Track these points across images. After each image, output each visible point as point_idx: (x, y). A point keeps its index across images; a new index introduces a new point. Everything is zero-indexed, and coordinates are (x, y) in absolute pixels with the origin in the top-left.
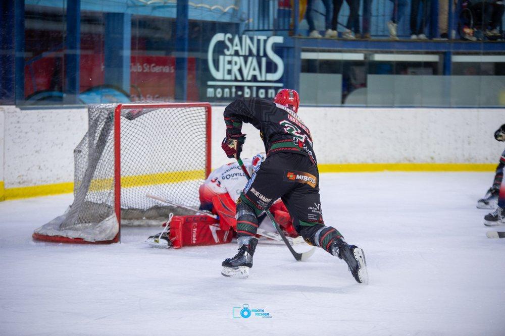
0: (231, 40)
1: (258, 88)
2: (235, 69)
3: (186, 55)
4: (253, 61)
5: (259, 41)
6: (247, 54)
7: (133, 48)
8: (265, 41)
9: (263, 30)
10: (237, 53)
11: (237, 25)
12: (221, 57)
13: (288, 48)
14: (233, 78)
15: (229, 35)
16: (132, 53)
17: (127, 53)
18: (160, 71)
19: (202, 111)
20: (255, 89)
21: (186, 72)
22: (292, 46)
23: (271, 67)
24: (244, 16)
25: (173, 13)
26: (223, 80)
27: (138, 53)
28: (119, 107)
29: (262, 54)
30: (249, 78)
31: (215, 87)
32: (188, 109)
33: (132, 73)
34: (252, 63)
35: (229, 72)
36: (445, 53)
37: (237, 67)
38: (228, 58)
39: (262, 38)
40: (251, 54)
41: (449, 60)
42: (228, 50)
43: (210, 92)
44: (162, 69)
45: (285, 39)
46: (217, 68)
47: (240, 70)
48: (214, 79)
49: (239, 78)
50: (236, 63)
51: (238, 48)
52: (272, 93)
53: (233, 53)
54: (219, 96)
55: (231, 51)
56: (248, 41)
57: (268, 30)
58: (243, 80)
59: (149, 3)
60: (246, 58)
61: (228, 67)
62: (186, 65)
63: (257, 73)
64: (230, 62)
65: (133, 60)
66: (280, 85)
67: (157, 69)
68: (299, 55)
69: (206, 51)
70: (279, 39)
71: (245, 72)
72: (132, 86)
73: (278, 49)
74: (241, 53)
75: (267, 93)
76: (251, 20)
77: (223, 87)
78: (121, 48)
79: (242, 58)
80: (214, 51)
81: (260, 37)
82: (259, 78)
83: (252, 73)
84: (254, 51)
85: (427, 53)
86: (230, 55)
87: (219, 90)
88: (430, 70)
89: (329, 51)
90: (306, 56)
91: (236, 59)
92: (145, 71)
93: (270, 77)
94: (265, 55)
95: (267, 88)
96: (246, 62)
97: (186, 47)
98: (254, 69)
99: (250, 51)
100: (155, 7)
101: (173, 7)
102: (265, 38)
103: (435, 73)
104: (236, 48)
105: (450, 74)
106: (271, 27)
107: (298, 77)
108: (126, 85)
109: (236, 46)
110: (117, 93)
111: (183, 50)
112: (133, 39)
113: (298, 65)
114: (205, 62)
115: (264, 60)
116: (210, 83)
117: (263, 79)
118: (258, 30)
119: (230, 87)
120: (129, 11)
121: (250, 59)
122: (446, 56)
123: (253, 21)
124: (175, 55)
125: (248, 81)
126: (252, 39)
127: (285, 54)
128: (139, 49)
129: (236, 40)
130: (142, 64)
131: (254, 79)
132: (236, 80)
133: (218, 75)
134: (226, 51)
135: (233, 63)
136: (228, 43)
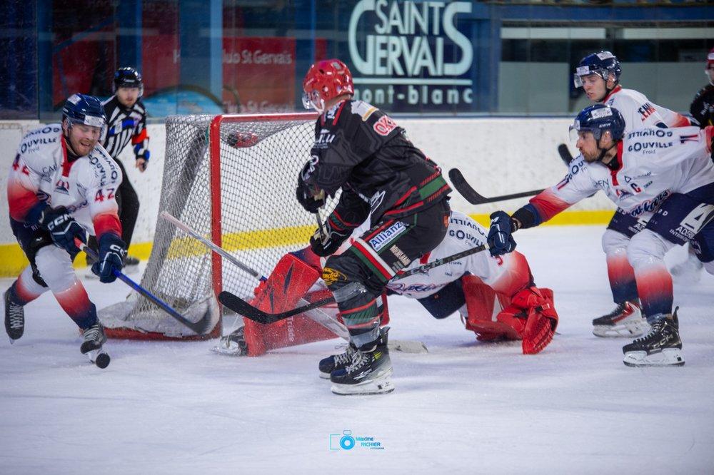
0: (386, 10)
1: (432, 88)
2: (393, 57)
3: (313, 35)
4: (422, 44)
5: (431, 10)
6: (413, 32)
7: (226, 24)
8: (442, 11)
10: (395, 31)
12: (370, 38)
13: (480, 22)
14: (390, 72)
15: (383, 2)
16: (224, 33)
17: (216, 33)
18: (270, 61)
20: (425, 90)
22: (488, 18)
23: (452, 53)
26: (374, 76)
27: (233, 33)
28: (217, 119)
29: (436, 31)
30: (416, 72)
31: (362, 87)
33: (225, 66)
34: (420, 46)
35: (384, 62)
37: (397, 54)
38: (381, 39)
39: (437, 5)
40: (418, 31)
42: (381, 26)
44: (272, 59)
45: (473, 7)
46: (364, 57)
47: (401, 59)
48: (358, 75)
49: (400, 72)
50: (394, 48)
51: (398, 22)
52: (453, 96)
53: (389, 31)
55: (387, 28)
56: (414, 11)
58: (406, 76)
60: (410, 39)
61: (381, 54)
62: (314, 52)
63: (428, 63)
64: (384, 46)
65: (226, 44)
66: (467, 82)
67: (264, 59)
68: (498, 32)
69: (346, 29)
70: (465, 7)
71: (409, 61)
72: (226, 87)
73: (463, 24)
74: (402, 31)
75: (445, 96)
77: (373, 88)
78: (207, 25)
79: (404, 39)
80: (358, 29)
81: (433, 4)
82: (432, 72)
83: (421, 63)
84: (424, 27)
86: (385, 34)
87: (367, 92)
89: (547, 25)
90: (509, 33)
91: (394, 40)
92: (245, 62)
93: (451, 69)
94: (442, 33)
95: (445, 89)
96: (410, 46)
97: (313, 22)
98: (424, 57)
99: (417, 26)
102: (441, 4)
104: (393, 23)
107: (497, 69)
108: (216, 87)
109: (395, 19)
110: (202, 98)
111: (308, 27)
112: (226, 10)
113: (496, 49)
114: (344, 46)
115: (440, 42)
117: (439, 73)
119: (385, 87)
121: (417, 40)
124: (294, 35)
125: (414, 77)
126: (419, 7)
127: (475, 32)
128: (238, 26)
129: (395, 9)
130: (240, 51)
131: (425, 73)
132: (395, 75)
133: (365, 67)
134: (377, 28)
135: (390, 47)
136: (381, 15)
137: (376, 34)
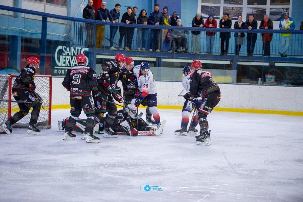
0: (65, 49)
2: (67, 61)
3: (45, 55)
5: (78, 50)
6: (72, 55)
7: (22, 51)
8: (81, 50)
9: (80, 45)
10: (68, 55)
11: (69, 42)
12: (61, 56)
13: (91, 53)
14: (66, 65)
15: (64, 47)
16: (21, 53)
17: (19, 53)
19: (48, 79)
21: (45, 62)
22: (93, 52)
24: (72, 39)
25: (40, 37)
26: (62, 66)
27: (24, 53)
28: (11, 76)
30: (73, 66)
31: (58, 69)
32: (42, 78)
33: (21, 62)
34: (74, 59)
35: (64, 63)
36: (159, 57)
37: (68, 60)
38: (64, 57)
39: (79, 48)
41: (161, 60)
42: (64, 53)
43: (56, 71)
46: (59, 61)
47: (69, 62)
48: (58, 66)
49: (69, 65)
50: (67, 59)
51: (69, 52)
53: (66, 54)
54: (60, 73)
56: (73, 49)
57: (82, 45)
58: (70, 66)
59: (29, 32)
60: (72, 57)
62: (45, 59)
64: (65, 59)
65: (22, 56)
68: (96, 56)
69: (55, 54)
70: (87, 49)
71: (71, 63)
73: (86, 53)
74: (70, 55)
76: (75, 41)
77: (61, 69)
78: (17, 51)
79: (70, 57)
80: (58, 54)
81: (78, 48)
83: (74, 63)
84: (76, 54)
85: (151, 57)
86: (65, 55)
87: (60, 70)
88: (153, 65)
89: (109, 55)
90: (99, 57)
91: (67, 57)
96: (72, 59)
97: (45, 51)
98: (76, 62)
99: (74, 54)
100: (32, 34)
101: (40, 34)
102: (81, 48)
103: (155, 66)
104: (67, 52)
105: (161, 67)
106: (84, 44)
107: (95, 66)
108: (18, 67)
109: (68, 51)
110: (14, 70)
111: (44, 53)
112: (22, 47)
113: (95, 61)
114: (54, 58)
116: (55, 67)
118: (78, 45)
119: (65, 69)
120: (20, 35)
121: (74, 57)
122: (159, 59)
123: (76, 41)
124: (41, 54)
126: (75, 49)
127: (89, 56)
128: (24, 52)
129: (68, 49)
130: (26, 58)
132: (67, 66)
133: (59, 64)
134: (63, 53)
135: (66, 59)
136: (64, 50)
137: (63, 55)
